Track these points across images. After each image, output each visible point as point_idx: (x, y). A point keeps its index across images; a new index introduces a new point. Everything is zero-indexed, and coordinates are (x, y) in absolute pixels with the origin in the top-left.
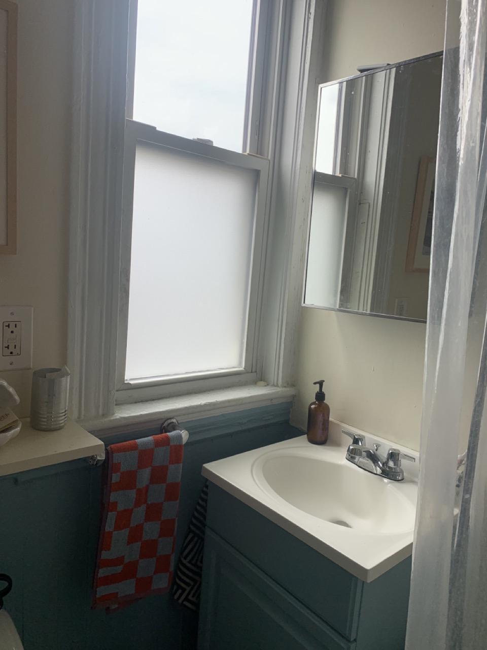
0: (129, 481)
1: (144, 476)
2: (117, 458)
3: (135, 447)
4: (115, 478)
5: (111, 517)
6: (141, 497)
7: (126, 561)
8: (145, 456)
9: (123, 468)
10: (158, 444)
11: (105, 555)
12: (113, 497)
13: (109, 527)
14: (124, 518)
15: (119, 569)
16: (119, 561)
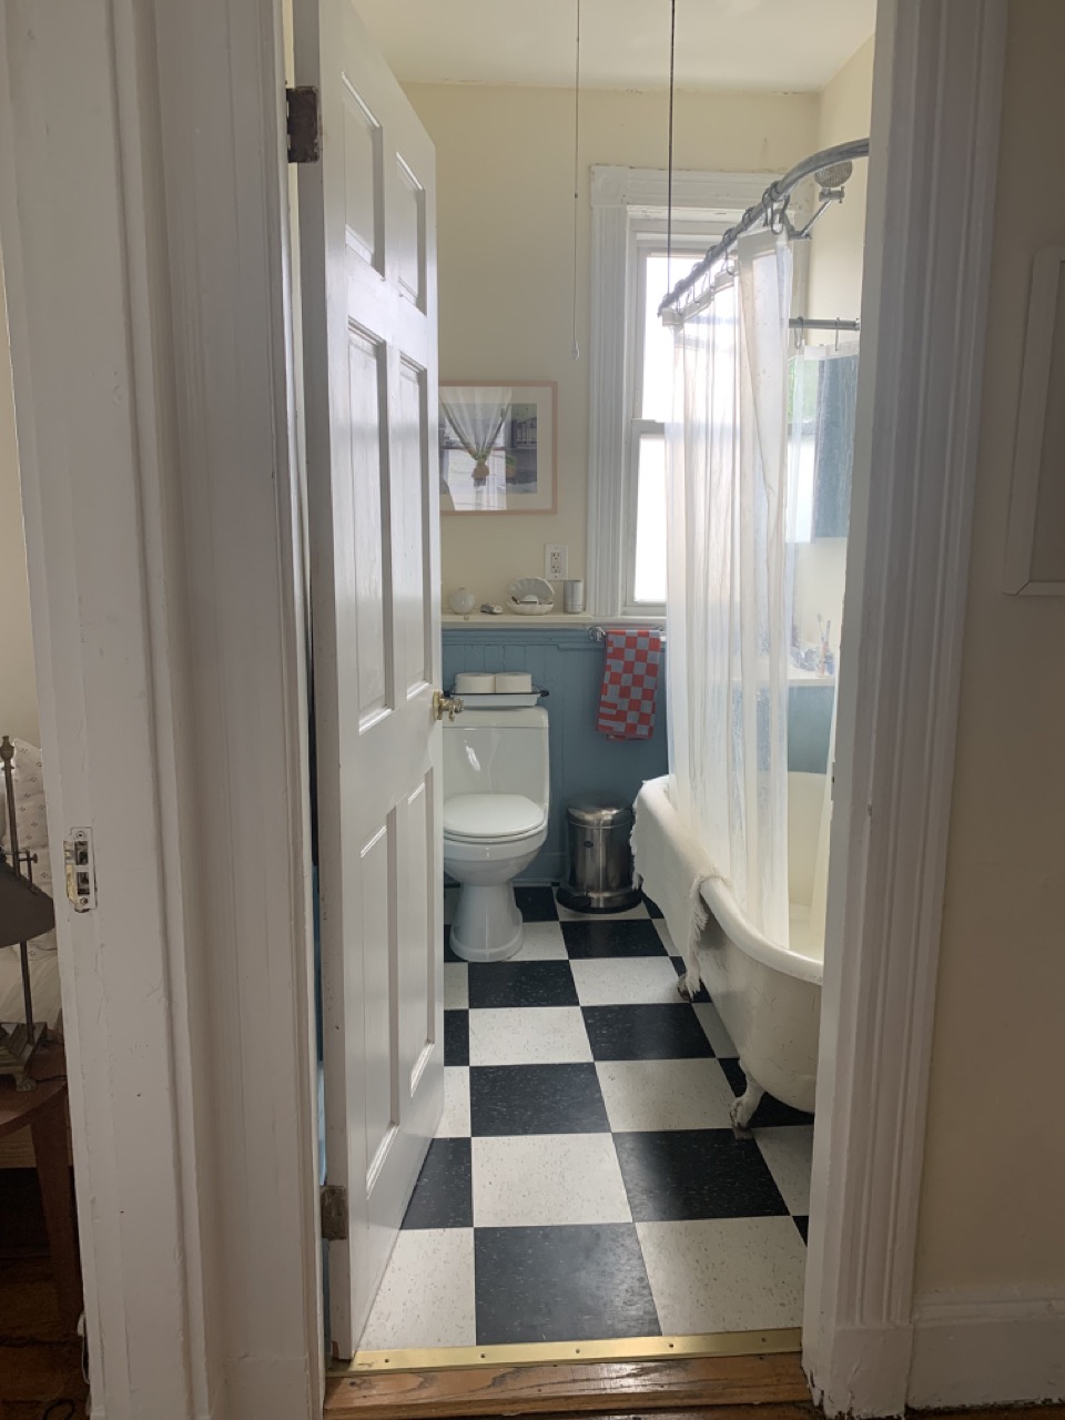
0: (618, 654)
1: (630, 655)
2: (610, 637)
3: (624, 634)
4: (610, 650)
5: (608, 675)
6: (629, 667)
7: (619, 708)
8: (631, 641)
9: (616, 646)
10: (640, 634)
11: (603, 698)
12: (609, 662)
13: (606, 681)
14: (615, 679)
15: (614, 712)
16: (614, 706)
